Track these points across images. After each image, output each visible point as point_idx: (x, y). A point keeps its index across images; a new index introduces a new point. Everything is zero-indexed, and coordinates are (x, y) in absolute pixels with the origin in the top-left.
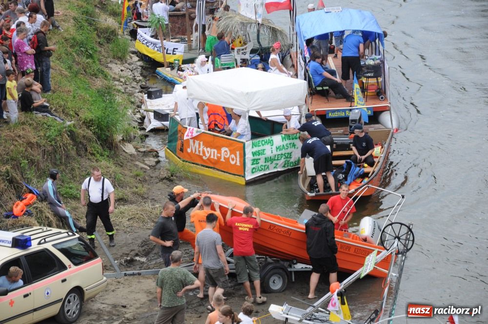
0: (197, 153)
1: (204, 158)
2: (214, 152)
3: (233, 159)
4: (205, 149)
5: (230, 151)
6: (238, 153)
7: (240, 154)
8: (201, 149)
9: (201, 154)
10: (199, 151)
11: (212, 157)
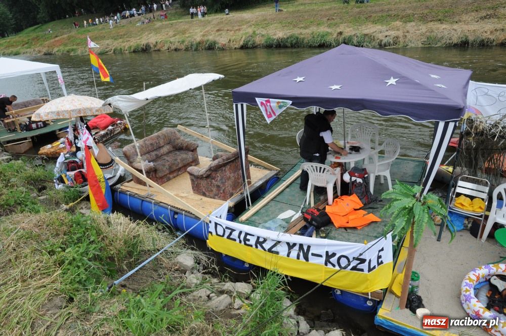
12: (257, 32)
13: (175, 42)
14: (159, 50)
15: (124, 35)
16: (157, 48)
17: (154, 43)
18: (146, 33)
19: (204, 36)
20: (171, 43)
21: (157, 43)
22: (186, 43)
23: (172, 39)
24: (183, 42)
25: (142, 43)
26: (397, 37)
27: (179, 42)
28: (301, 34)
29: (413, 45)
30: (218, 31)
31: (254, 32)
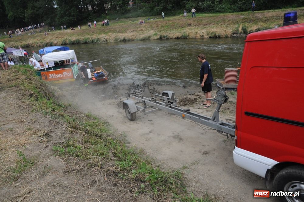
0: (53, 77)
1: (57, 78)
2: (60, 75)
3: (69, 75)
4: (57, 75)
5: (67, 72)
6: (70, 72)
7: (71, 72)
8: (55, 76)
9: (55, 77)
10: (54, 77)
11: (60, 76)
12: (68, 38)
13: (39, 43)
14: (33, 46)
15: (21, 40)
16: (32, 45)
17: (31, 43)
18: (30, 39)
19: (50, 40)
20: (37, 43)
21: (32, 43)
22: (43, 43)
23: (38, 42)
24: (42, 43)
25: (26, 44)
26: (107, 39)
27: (40, 43)
28: (81, 39)
29: (111, 41)
30: (56, 38)
31: (67, 38)
